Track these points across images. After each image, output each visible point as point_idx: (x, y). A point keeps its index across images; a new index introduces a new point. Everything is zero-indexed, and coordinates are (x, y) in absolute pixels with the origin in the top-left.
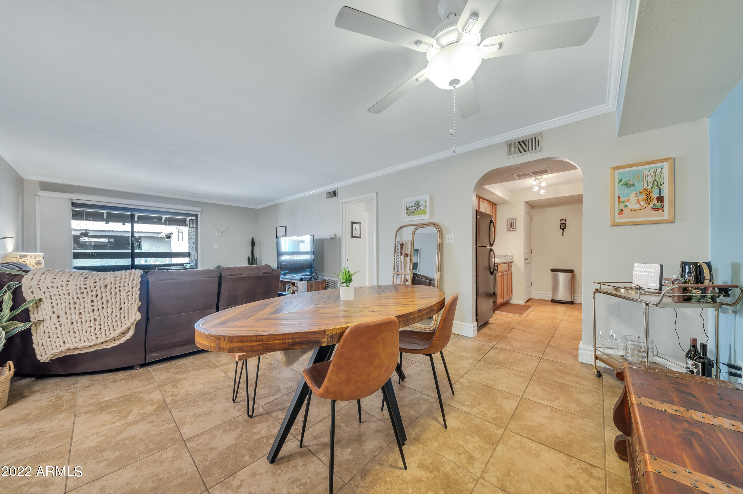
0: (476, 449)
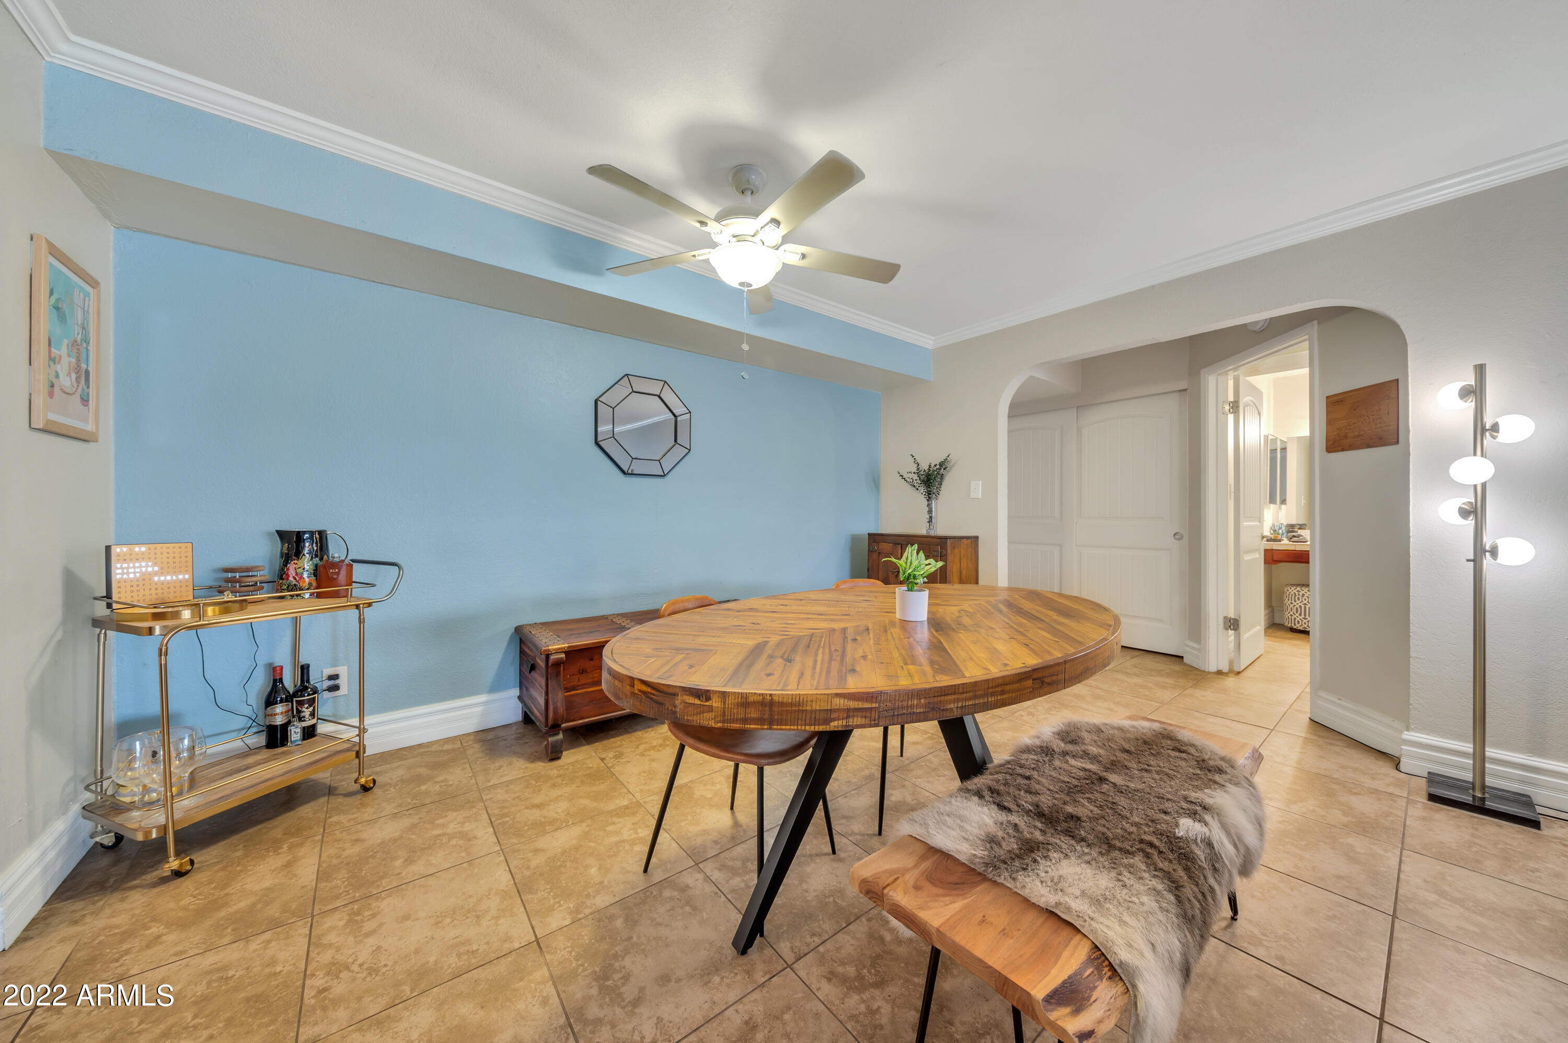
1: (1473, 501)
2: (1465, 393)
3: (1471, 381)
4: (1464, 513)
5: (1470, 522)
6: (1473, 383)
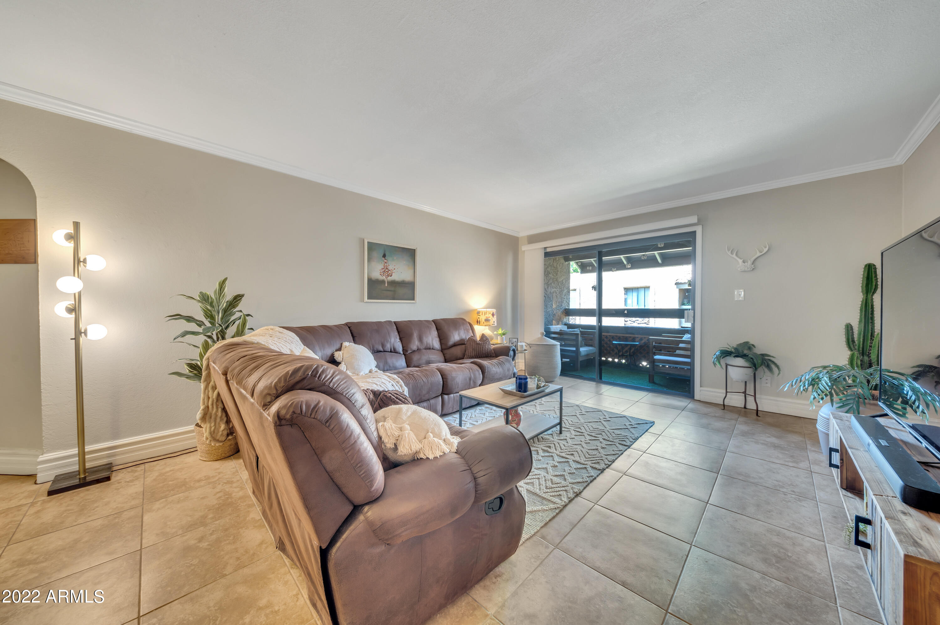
1: (74, 303)
2: (69, 237)
3: (71, 230)
4: (70, 310)
5: (73, 316)
6: (73, 232)
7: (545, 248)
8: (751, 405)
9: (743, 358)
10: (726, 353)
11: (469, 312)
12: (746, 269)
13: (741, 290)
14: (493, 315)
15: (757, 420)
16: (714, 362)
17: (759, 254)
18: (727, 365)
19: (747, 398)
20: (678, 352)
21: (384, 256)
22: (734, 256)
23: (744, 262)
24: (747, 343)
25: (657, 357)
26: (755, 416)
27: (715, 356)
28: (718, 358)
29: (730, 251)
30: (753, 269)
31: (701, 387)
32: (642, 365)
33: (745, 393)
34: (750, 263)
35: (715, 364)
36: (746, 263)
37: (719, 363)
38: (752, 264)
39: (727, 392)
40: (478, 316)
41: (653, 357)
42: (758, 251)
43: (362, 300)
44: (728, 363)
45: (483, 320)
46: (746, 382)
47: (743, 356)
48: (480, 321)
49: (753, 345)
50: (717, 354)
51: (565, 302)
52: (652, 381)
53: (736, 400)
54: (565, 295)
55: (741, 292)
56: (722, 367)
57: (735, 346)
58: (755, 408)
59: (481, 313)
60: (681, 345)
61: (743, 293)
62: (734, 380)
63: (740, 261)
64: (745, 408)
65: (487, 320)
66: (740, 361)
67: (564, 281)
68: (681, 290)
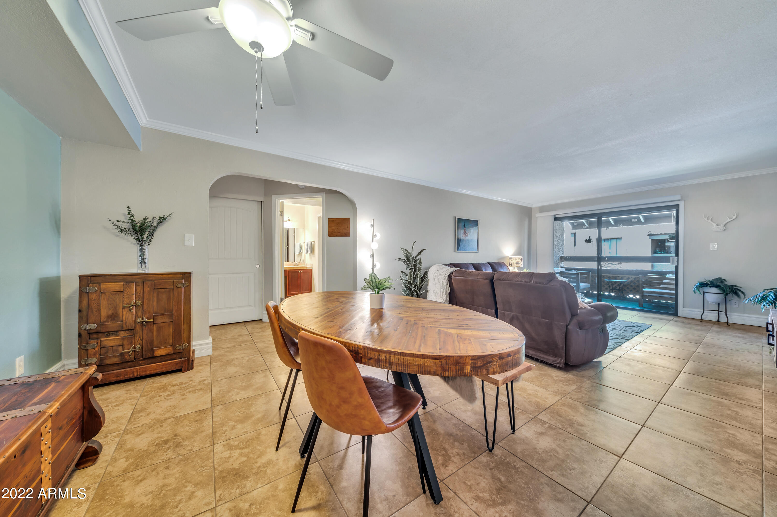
0: (230, 457)
7: (555, 215)
8: (723, 319)
9: (717, 288)
10: (703, 285)
11: (504, 258)
12: (719, 230)
13: (716, 244)
14: (521, 260)
15: (727, 327)
16: (694, 291)
17: (729, 220)
18: (704, 293)
19: (720, 315)
20: (662, 286)
21: (464, 226)
22: (710, 221)
23: (717, 225)
24: (720, 278)
25: (645, 290)
26: (726, 325)
27: (695, 286)
28: (698, 288)
29: (706, 218)
30: (725, 230)
31: (683, 308)
32: (629, 297)
33: (718, 311)
34: (722, 226)
35: (695, 292)
36: (719, 226)
37: (699, 290)
38: (724, 226)
39: (704, 310)
40: (510, 261)
41: (642, 290)
42: (728, 218)
43: (455, 251)
44: (705, 291)
45: (515, 263)
46: (719, 304)
47: (717, 286)
48: (512, 264)
49: (725, 280)
50: (697, 285)
51: (561, 251)
52: (640, 305)
53: (711, 316)
54: (561, 246)
55: (715, 245)
56: (700, 293)
57: (711, 280)
58: (726, 321)
59: (513, 259)
60: (665, 281)
61: (716, 246)
62: (710, 303)
63: (715, 225)
64: (718, 321)
65: (517, 263)
66: (714, 290)
67: (560, 236)
68: (653, 241)
